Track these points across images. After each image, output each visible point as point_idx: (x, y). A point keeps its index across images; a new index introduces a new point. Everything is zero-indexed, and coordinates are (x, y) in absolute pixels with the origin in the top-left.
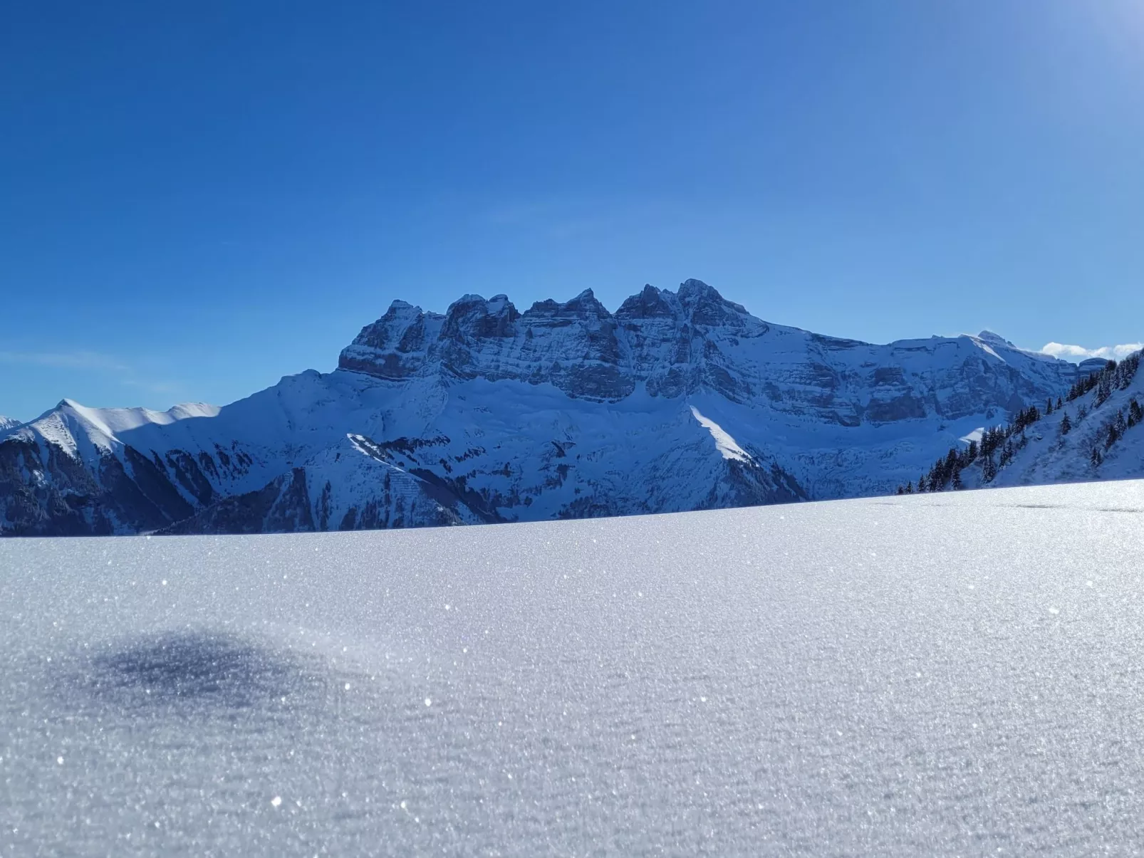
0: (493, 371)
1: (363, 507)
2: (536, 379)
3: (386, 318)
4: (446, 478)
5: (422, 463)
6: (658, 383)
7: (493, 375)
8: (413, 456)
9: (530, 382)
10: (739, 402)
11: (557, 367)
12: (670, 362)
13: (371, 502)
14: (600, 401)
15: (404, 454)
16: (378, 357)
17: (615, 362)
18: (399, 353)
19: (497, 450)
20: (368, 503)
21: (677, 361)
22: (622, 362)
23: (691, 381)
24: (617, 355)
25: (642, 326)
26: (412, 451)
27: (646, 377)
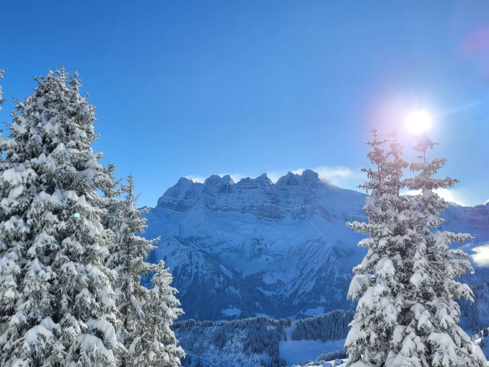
0: (225, 207)
1: (181, 267)
2: (243, 211)
3: (178, 185)
4: (211, 254)
5: (201, 247)
6: (296, 213)
7: (225, 209)
8: (197, 244)
9: (241, 212)
10: (331, 222)
11: (252, 206)
12: (301, 204)
13: (184, 264)
14: (271, 221)
15: (194, 243)
16: (174, 201)
17: (277, 204)
18: (184, 200)
19: (231, 241)
20: (183, 265)
21: (304, 204)
22: (280, 204)
23: (311, 213)
24: (278, 201)
25: (288, 189)
26: (196, 242)
27: (291, 211)
